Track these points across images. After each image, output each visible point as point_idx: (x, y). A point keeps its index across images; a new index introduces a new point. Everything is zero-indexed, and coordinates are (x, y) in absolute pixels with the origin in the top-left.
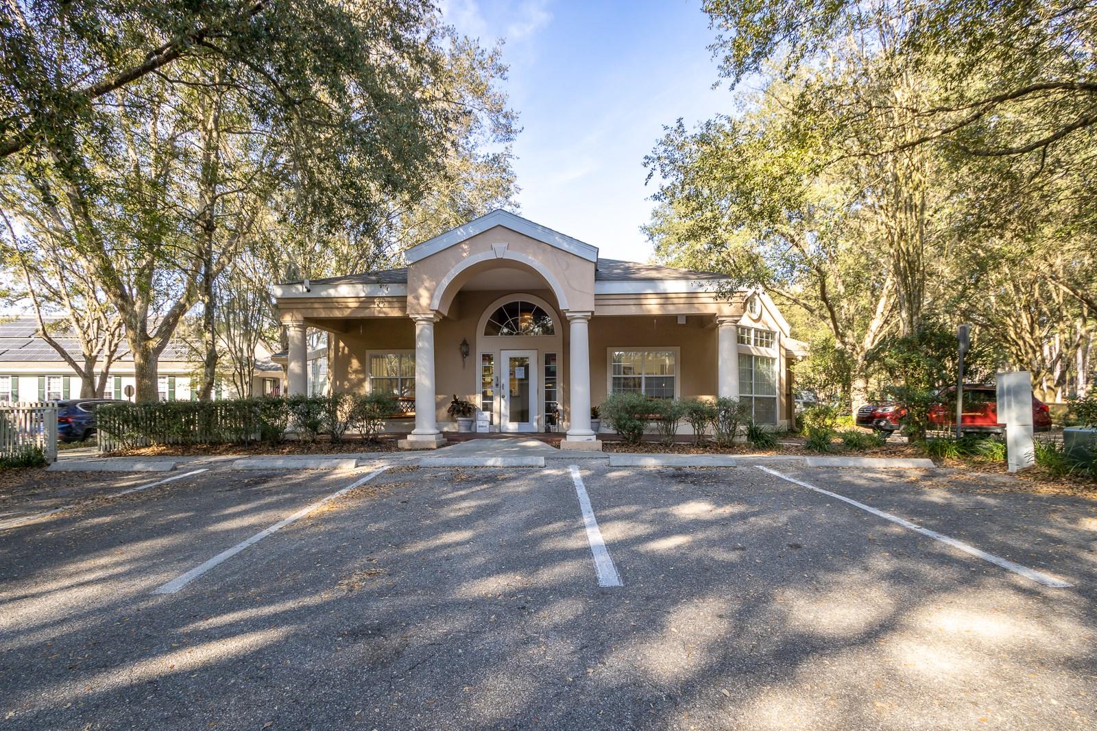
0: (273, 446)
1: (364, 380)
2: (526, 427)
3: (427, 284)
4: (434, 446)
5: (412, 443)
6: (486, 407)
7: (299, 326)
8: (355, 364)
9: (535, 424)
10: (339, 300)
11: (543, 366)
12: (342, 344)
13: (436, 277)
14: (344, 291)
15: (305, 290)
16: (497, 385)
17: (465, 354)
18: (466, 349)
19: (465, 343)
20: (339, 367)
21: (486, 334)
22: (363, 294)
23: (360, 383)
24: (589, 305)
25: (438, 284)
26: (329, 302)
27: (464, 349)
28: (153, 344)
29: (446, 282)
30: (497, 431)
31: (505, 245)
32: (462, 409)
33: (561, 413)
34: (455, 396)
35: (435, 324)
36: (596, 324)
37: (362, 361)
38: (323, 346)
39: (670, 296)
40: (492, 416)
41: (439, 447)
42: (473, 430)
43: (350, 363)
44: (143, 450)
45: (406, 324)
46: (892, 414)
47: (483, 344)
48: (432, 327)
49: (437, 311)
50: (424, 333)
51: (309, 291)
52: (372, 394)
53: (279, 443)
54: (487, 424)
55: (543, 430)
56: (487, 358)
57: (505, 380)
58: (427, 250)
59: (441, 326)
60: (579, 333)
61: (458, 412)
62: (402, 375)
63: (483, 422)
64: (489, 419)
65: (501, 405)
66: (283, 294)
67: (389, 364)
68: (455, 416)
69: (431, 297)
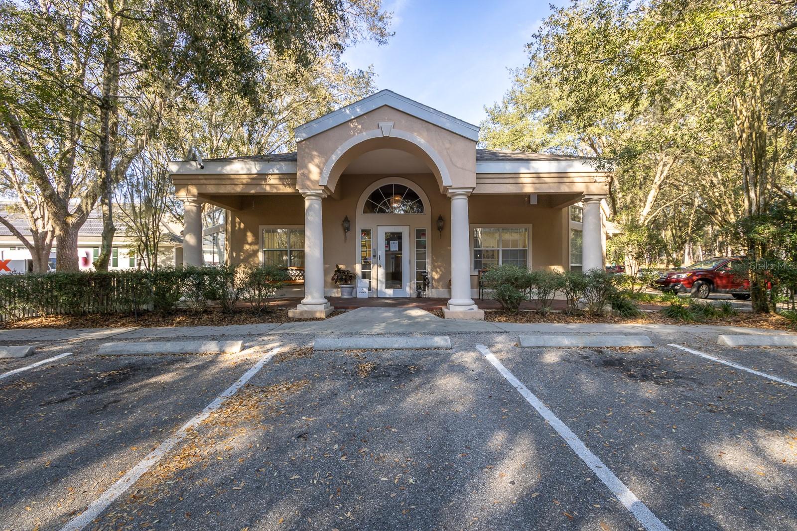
0: (163, 317)
1: (257, 251)
2: (400, 294)
3: (317, 161)
4: (323, 316)
5: (301, 313)
6: (365, 276)
7: (194, 201)
8: (250, 237)
9: (408, 289)
10: (233, 177)
11: (414, 240)
12: (237, 220)
13: (325, 154)
14: (237, 168)
15: (199, 166)
16: (374, 256)
17: (346, 229)
18: (347, 225)
19: (346, 220)
20: (237, 240)
21: (364, 212)
22: (254, 171)
23: (255, 253)
24: (471, 182)
25: (327, 161)
26: (223, 178)
27: (346, 225)
28: (71, 220)
29: (334, 158)
30: (375, 296)
31: (391, 124)
32: (345, 277)
33: (430, 281)
34: (337, 266)
35: (324, 200)
36: (475, 200)
37: (256, 235)
38: (221, 221)
39: (542, 175)
40: (370, 283)
41: (328, 316)
42: (354, 295)
43: (245, 235)
44: (30, 322)
45: (297, 200)
46: (684, 280)
47: (362, 221)
48: (320, 202)
49: (326, 187)
50: (313, 208)
51: (202, 168)
52: (264, 264)
53: (170, 314)
54: (366, 290)
55: (415, 296)
56: (366, 232)
57: (381, 252)
58: (317, 128)
59: (328, 202)
60: (460, 209)
61: (341, 279)
62: (291, 247)
63: (362, 289)
64: (367, 285)
65: (378, 273)
66: (179, 170)
67: (280, 237)
68: (338, 283)
69: (321, 173)
